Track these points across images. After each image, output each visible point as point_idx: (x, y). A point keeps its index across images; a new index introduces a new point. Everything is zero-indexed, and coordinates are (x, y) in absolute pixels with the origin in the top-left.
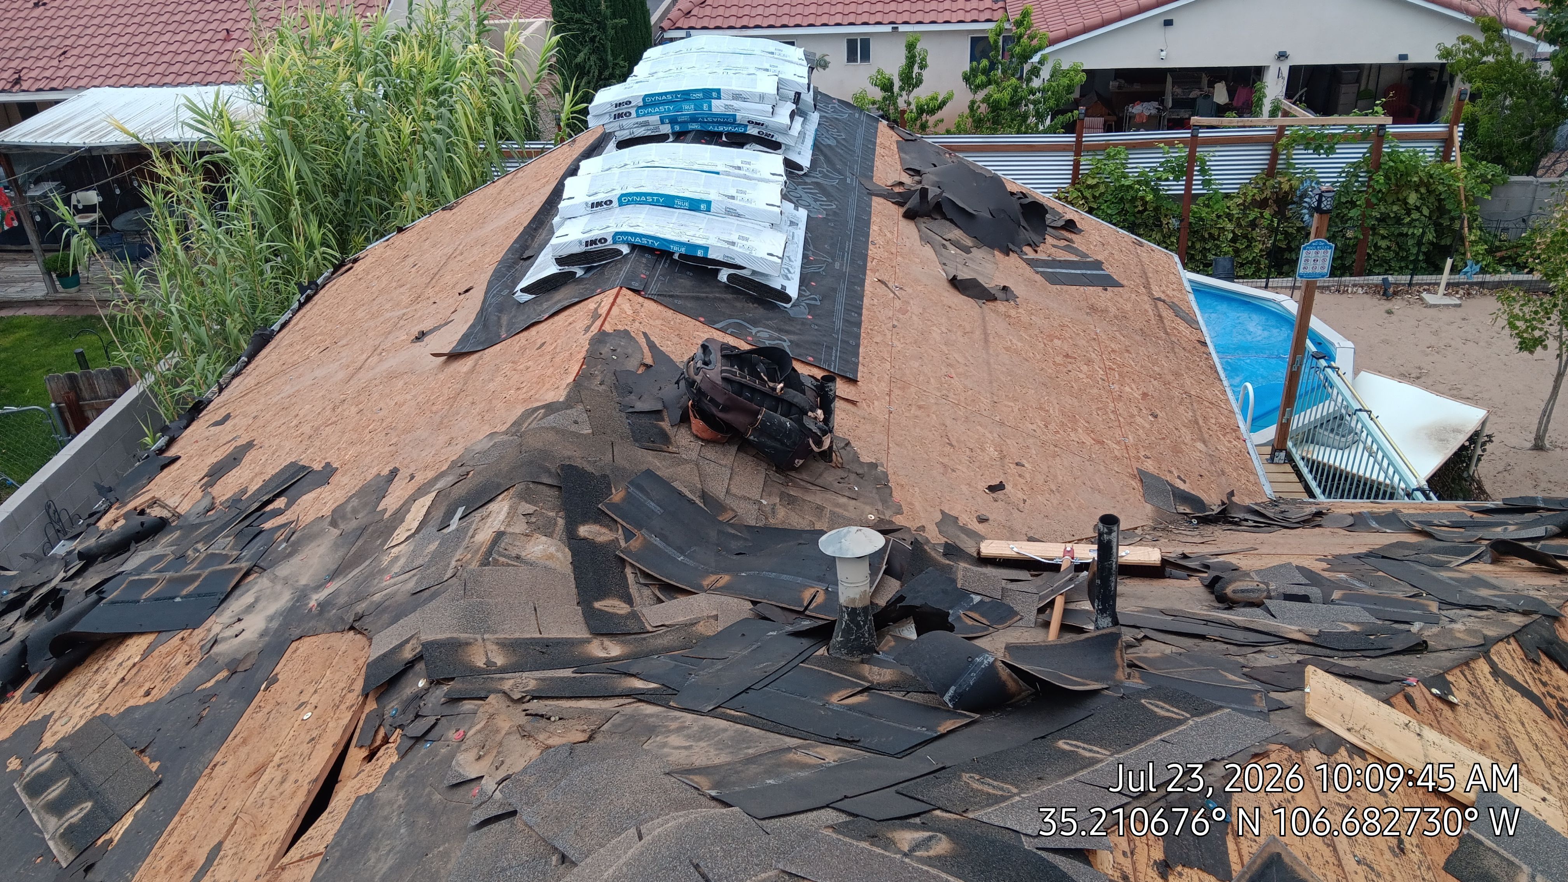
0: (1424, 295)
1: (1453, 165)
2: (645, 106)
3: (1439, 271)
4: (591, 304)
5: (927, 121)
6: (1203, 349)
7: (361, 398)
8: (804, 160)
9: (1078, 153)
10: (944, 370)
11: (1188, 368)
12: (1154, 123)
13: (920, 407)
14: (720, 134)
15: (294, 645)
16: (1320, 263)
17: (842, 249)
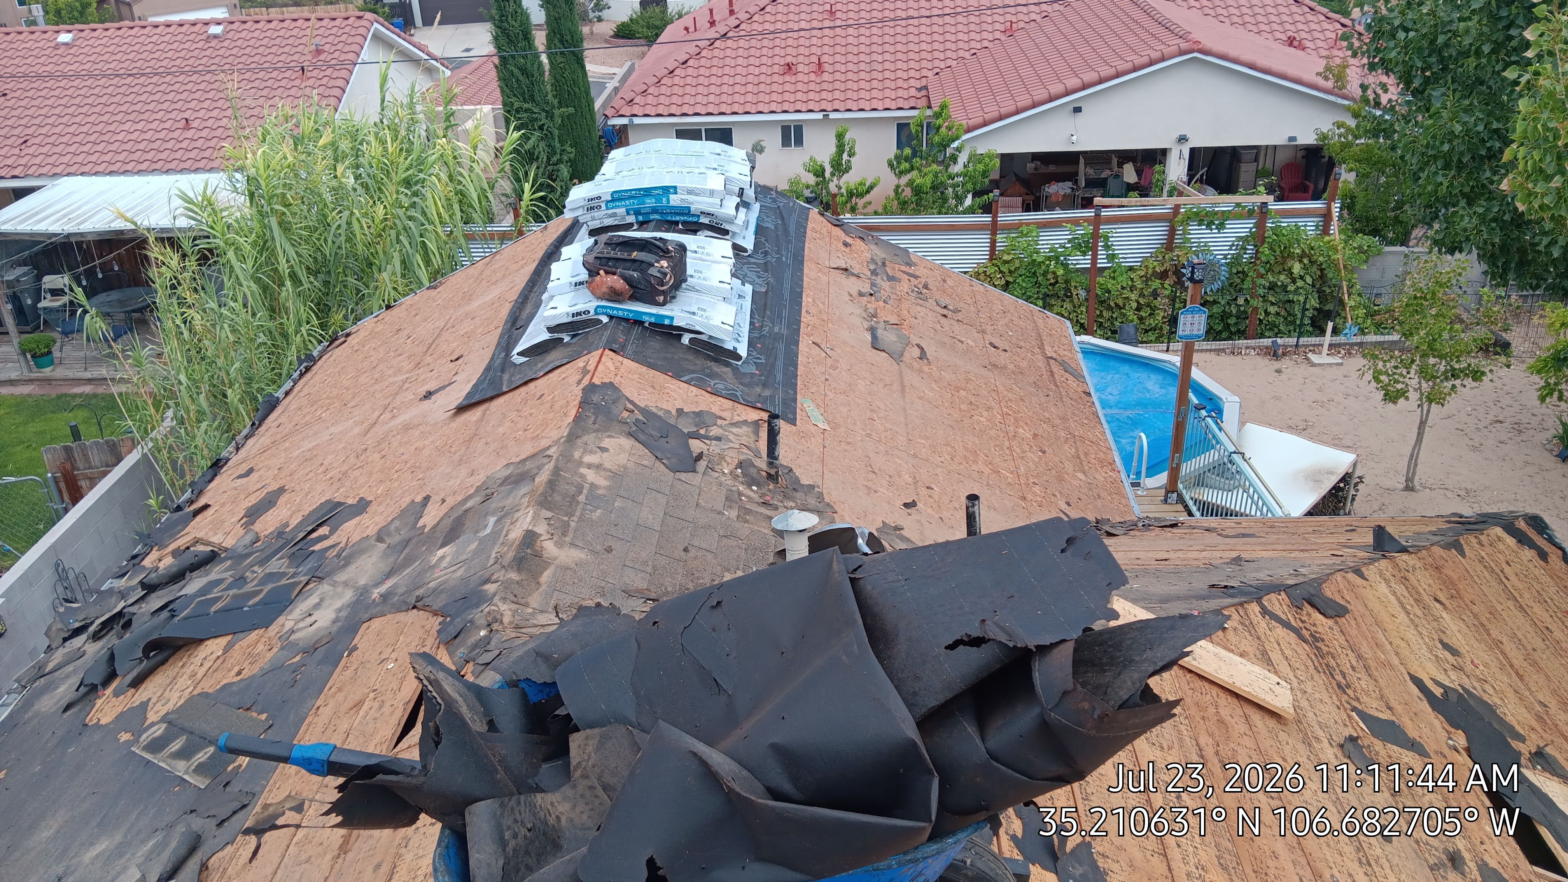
0: (1310, 355)
1: (1332, 237)
2: (613, 200)
3: (1323, 332)
4: (580, 363)
5: (856, 204)
6: (1088, 398)
7: (382, 446)
8: (748, 243)
9: (994, 233)
10: (869, 414)
11: (1074, 414)
12: (1069, 203)
13: (848, 443)
14: (677, 223)
15: (365, 625)
16: (1196, 327)
17: (780, 316)
